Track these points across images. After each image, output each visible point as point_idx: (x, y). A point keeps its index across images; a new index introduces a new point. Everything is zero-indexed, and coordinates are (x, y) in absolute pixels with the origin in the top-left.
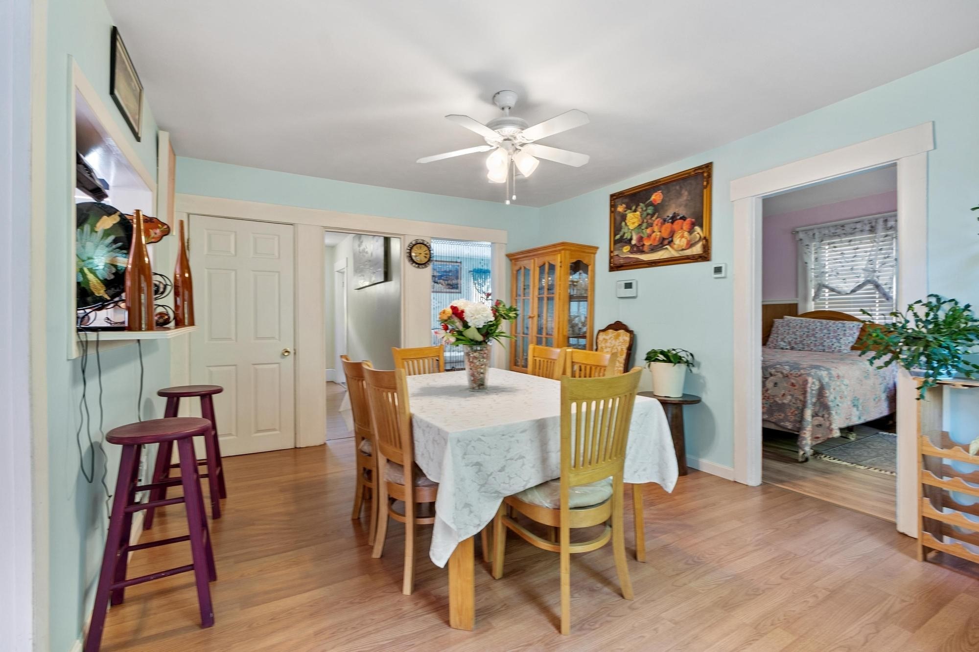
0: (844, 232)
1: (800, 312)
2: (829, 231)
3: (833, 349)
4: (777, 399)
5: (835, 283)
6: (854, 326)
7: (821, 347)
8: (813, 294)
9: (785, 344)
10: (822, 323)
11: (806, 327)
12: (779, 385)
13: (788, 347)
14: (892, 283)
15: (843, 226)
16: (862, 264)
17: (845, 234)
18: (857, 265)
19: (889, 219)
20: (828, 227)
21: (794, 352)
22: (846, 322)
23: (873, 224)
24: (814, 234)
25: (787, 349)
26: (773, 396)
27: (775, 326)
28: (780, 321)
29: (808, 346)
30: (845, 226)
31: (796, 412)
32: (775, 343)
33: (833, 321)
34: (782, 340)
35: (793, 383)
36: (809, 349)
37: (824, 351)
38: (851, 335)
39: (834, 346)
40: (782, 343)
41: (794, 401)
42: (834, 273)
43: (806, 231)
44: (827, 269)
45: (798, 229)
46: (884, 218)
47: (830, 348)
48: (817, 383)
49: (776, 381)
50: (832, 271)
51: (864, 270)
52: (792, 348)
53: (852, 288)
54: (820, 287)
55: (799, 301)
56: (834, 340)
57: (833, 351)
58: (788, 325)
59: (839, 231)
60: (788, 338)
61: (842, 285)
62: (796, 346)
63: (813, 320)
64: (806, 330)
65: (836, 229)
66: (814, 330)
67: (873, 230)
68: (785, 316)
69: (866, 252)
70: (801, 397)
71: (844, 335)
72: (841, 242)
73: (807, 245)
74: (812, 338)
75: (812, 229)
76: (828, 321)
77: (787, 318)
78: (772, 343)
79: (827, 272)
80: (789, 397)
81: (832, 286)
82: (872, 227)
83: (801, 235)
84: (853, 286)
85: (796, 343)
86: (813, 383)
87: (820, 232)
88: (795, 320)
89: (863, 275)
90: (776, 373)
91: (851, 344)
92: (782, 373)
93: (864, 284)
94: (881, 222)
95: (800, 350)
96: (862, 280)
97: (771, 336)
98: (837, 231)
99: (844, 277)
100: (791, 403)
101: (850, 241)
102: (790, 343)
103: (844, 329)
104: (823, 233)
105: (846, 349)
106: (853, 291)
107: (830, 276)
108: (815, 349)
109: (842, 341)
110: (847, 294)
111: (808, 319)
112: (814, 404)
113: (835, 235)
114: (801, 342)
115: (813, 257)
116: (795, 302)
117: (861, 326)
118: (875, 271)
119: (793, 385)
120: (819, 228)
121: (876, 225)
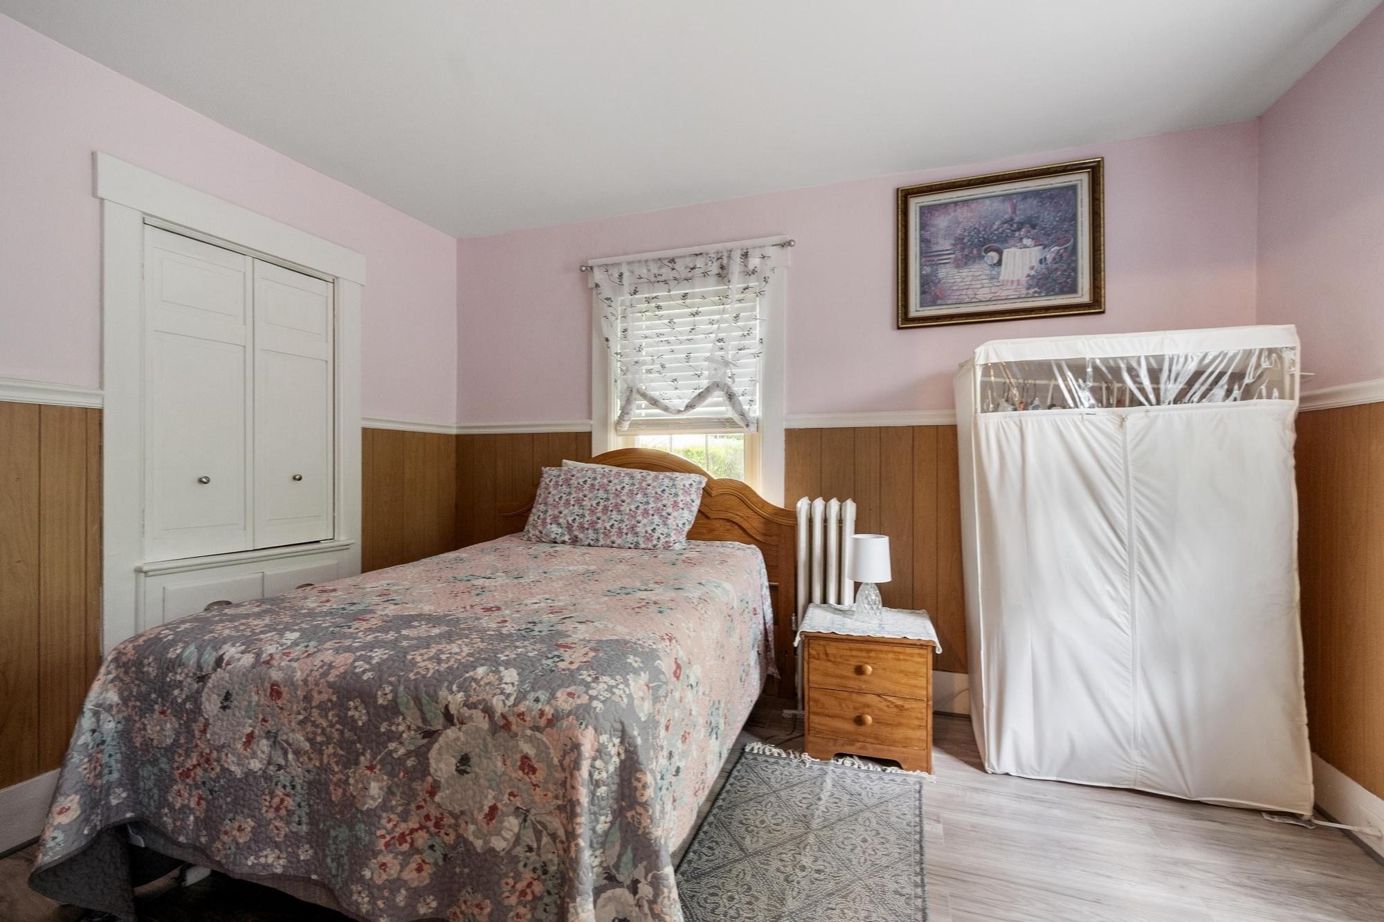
0: (674, 274)
1: (596, 452)
2: (649, 270)
3: (655, 542)
4: (470, 831)
5: (657, 388)
6: (691, 485)
7: (630, 538)
8: (616, 413)
9: (560, 531)
10: (632, 477)
11: (602, 486)
12: (477, 767)
13: (566, 538)
14: (753, 394)
15: (672, 261)
16: (704, 348)
17: (676, 279)
18: (696, 350)
19: (750, 252)
20: (647, 261)
21: (579, 550)
22: (677, 474)
23: (725, 261)
24: (621, 275)
25: (564, 542)
26: (456, 817)
27: (543, 485)
28: (554, 471)
29: (607, 534)
30: (676, 260)
31: (538, 888)
32: (540, 528)
33: (653, 474)
34: (555, 520)
35: (525, 758)
36: (608, 542)
37: (637, 547)
38: (688, 506)
39: (656, 535)
40: (554, 528)
41: (529, 838)
42: (657, 367)
43: (606, 268)
44: (644, 356)
45: (590, 263)
46: (742, 249)
47: (648, 539)
48: (613, 747)
49: (466, 749)
50: (653, 362)
51: (707, 359)
52: (575, 541)
53: (687, 401)
54: (631, 394)
55: (593, 425)
56: (657, 519)
57: (654, 546)
58: (567, 482)
59: (666, 273)
60: (567, 515)
61: (671, 393)
62: (581, 536)
63: (615, 469)
64: (601, 494)
65: (660, 268)
66: (617, 494)
67: (723, 274)
68: (564, 461)
69: (711, 323)
70: (556, 823)
71: (675, 504)
72: (671, 298)
73: (608, 299)
74: (615, 515)
75: (618, 264)
76: (645, 472)
77: (569, 464)
78: (535, 527)
79: (645, 363)
80: (512, 823)
81: (655, 394)
82: (722, 267)
83: (598, 276)
84: (689, 394)
85: (582, 528)
86: (600, 752)
87: (632, 272)
88: (582, 470)
89: (706, 373)
90: (466, 712)
91: (688, 527)
92: (488, 711)
93: (708, 391)
94: (737, 256)
95: (589, 545)
96: (704, 383)
97: (534, 510)
98: (663, 271)
99: (675, 375)
100: (520, 851)
101: (685, 296)
102: (569, 528)
103: (673, 491)
104: (637, 272)
105: (679, 542)
106: (690, 406)
107: (649, 371)
108: (619, 541)
109: (671, 521)
110: (679, 412)
111: (607, 468)
112: (602, 842)
113: (658, 281)
114: (593, 524)
115: (619, 327)
116: (586, 429)
117: (703, 485)
118: (727, 364)
119: (526, 765)
120: (629, 263)
121: (728, 264)
